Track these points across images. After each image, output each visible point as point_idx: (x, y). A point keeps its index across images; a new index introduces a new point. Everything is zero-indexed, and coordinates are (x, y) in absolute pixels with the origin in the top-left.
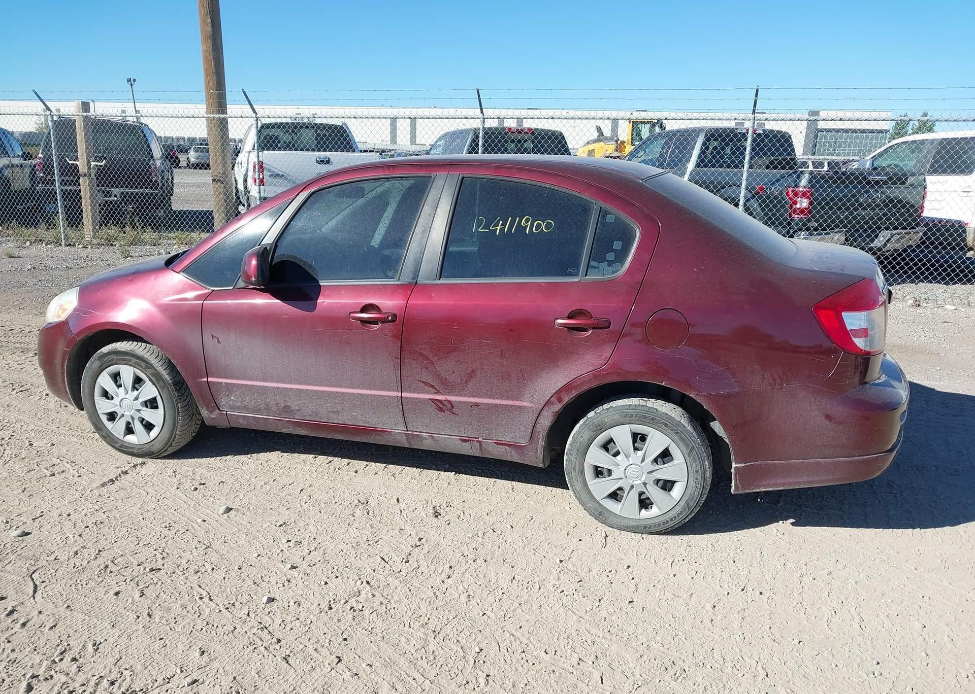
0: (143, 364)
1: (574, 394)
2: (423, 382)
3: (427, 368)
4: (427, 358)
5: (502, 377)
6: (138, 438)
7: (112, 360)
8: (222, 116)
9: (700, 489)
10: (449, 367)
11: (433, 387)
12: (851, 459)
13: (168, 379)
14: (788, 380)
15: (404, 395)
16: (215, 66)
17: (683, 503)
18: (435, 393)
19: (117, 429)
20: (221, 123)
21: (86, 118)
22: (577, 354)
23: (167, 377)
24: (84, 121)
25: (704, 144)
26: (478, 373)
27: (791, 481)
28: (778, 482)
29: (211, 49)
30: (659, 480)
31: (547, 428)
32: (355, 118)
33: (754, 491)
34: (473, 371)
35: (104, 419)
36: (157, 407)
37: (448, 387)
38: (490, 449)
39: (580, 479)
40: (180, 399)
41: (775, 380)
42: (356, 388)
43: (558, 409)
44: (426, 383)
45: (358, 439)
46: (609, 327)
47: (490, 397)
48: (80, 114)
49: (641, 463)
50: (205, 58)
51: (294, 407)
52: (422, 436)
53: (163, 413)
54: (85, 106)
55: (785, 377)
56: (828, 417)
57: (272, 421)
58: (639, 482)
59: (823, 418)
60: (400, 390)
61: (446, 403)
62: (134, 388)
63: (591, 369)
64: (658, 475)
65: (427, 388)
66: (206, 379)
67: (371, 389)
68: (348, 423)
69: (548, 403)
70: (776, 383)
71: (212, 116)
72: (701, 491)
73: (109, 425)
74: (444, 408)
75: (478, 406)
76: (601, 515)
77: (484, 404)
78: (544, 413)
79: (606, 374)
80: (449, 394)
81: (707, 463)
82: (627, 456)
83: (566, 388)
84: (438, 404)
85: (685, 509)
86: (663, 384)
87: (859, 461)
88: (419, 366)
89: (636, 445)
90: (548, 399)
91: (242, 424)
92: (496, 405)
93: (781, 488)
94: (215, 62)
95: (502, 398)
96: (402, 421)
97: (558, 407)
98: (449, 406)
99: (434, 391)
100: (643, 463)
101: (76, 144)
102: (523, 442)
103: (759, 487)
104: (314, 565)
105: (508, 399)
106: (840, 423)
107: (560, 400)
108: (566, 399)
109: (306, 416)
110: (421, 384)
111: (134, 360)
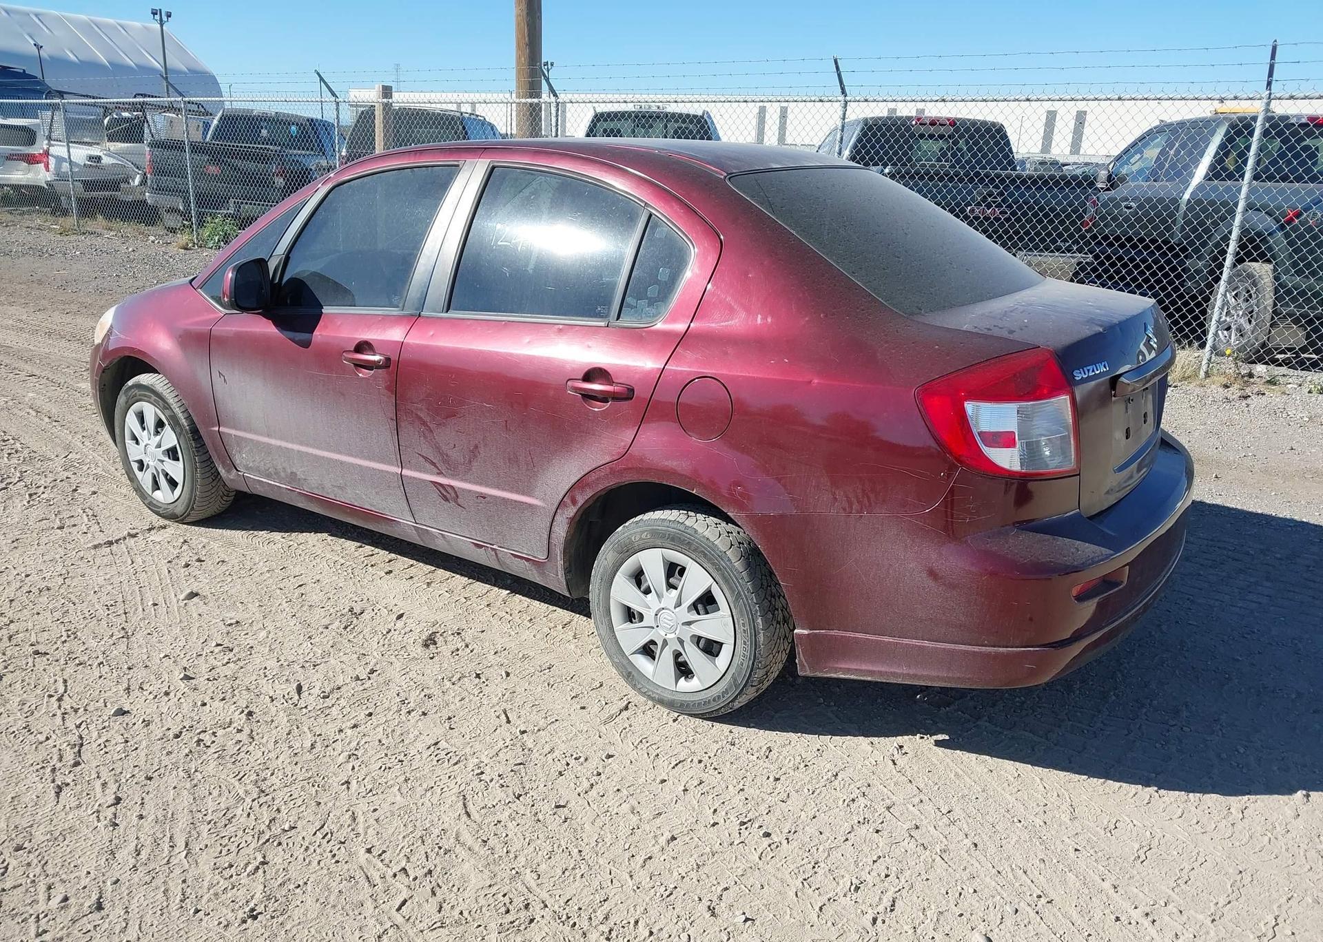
0: (161, 403)
1: (589, 493)
2: (423, 456)
3: (425, 437)
4: (424, 423)
5: (509, 459)
6: (164, 496)
7: (135, 396)
8: (536, 100)
9: (750, 659)
10: (450, 437)
11: (434, 464)
12: (976, 649)
13: (186, 424)
14: (870, 504)
15: (405, 472)
16: (529, 35)
17: (728, 677)
18: (438, 474)
19: (145, 479)
20: (534, 110)
21: (387, 107)
22: (593, 435)
23: (184, 422)
24: (384, 109)
25: (1222, 146)
26: (482, 450)
27: (883, 669)
28: (864, 667)
29: (525, 13)
30: (699, 638)
31: (562, 540)
32: (676, 102)
33: (828, 675)
34: (476, 447)
35: (135, 466)
36: (178, 460)
37: (451, 468)
38: (508, 561)
39: (605, 620)
40: (198, 451)
41: (851, 504)
42: (355, 457)
43: (572, 514)
44: (426, 459)
45: (371, 527)
46: (632, 399)
47: (498, 487)
48: (380, 100)
49: (675, 608)
50: (518, 24)
51: (300, 475)
52: (431, 533)
53: (182, 467)
54: (387, 92)
55: (866, 499)
56: (932, 574)
57: (284, 490)
58: (673, 636)
59: (924, 575)
60: (400, 465)
61: (449, 489)
62: (157, 433)
63: (608, 460)
64: (697, 630)
65: (428, 465)
66: (217, 429)
67: (370, 460)
68: (356, 504)
69: (561, 504)
70: (852, 509)
71: (523, 100)
72: (751, 662)
73: (139, 474)
74: (448, 496)
75: (484, 498)
76: (631, 675)
77: (491, 496)
78: (558, 518)
79: (625, 469)
80: (453, 476)
81: (759, 620)
82: (659, 596)
83: (580, 484)
84: (441, 489)
85: (731, 687)
86: (694, 492)
87: (988, 655)
88: (417, 433)
89: (671, 580)
90: (561, 498)
91: (259, 491)
92: (504, 499)
93: (869, 679)
94: (529, 30)
95: (511, 490)
96: (407, 508)
97: (571, 511)
98: (453, 495)
99: (435, 470)
100: (677, 609)
101: (374, 139)
102: (541, 557)
103: (836, 670)
104: (215, 679)
105: (518, 492)
106: (952, 586)
107: (574, 502)
108: (581, 500)
109: (313, 488)
110: (421, 458)
111: (154, 397)
